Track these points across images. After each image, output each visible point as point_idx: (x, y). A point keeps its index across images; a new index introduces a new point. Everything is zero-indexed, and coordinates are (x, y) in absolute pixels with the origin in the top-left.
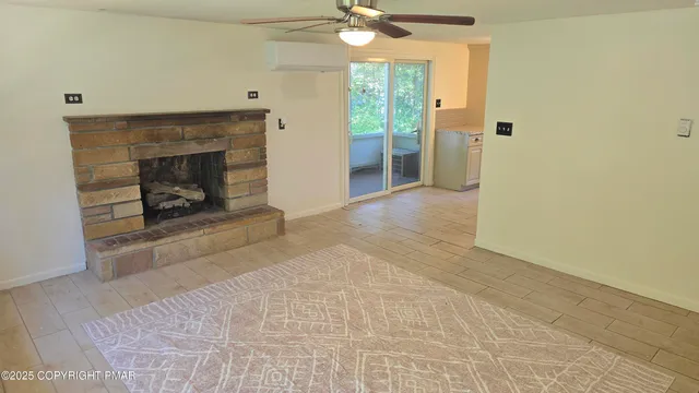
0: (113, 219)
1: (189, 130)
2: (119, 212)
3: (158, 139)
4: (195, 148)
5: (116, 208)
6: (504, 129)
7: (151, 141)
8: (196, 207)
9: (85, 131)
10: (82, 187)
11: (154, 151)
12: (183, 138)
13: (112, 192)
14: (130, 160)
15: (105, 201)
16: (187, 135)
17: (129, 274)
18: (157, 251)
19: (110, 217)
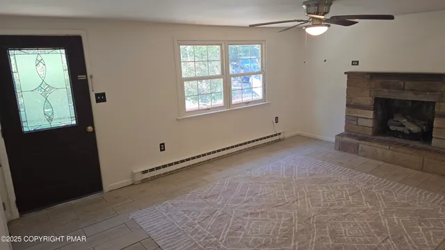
0: (357, 125)
1: (408, 84)
2: (361, 122)
3: (387, 87)
5: (360, 120)
7: (384, 88)
9: (354, 79)
10: (347, 105)
11: (385, 94)
12: (404, 89)
13: (359, 111)
14: (370, 96)
15: (355, 115)
16: (406, 87)
17: (345, 151)
18: (360, 145)
19: (356, 123)
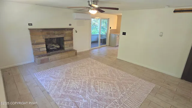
2: (41, 50)
3: (49, 34)
4: (57, 36)
5: (40, 49)
6: (124, 34)
8: (58, 49)
9: (33, 32)
10: (33, 44)
11: (48, 37)
12: (55, 34)
13: (39, 45)
14: (43, 39)
15: (38, 47)
16: (56, 33)
17: (44, 63)
18: (49, 58)
19: (39, 51)
